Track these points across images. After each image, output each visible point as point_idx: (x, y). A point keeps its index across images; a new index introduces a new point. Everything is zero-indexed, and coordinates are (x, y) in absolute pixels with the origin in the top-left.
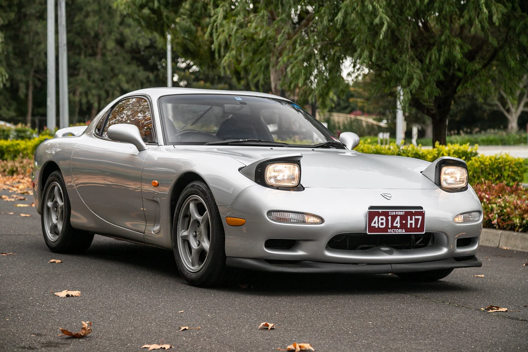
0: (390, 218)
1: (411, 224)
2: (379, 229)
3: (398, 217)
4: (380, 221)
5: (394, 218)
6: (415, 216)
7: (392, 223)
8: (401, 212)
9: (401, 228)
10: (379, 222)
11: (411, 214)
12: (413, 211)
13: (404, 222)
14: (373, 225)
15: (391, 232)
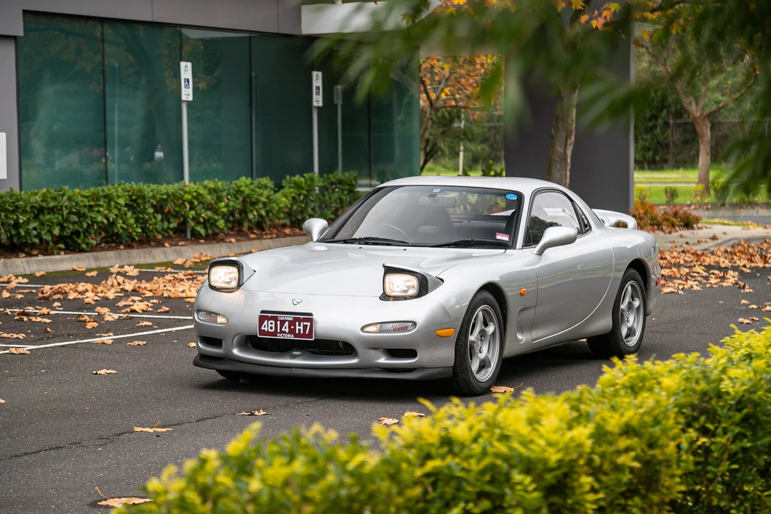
0: (278, 323)
1: (299, 330)
2: (268, 333)
3: (287, 322)
4: (270, 325)
5: (283, 323)
6: (303, 322)
7: (281, 329)
8: (290, 318)
9: (289, 333)
10: (268, 326)
11: (300, 320)
12: (302, 317)
13: (292, 327)
14: (263, 328)
15: (280, 336)
